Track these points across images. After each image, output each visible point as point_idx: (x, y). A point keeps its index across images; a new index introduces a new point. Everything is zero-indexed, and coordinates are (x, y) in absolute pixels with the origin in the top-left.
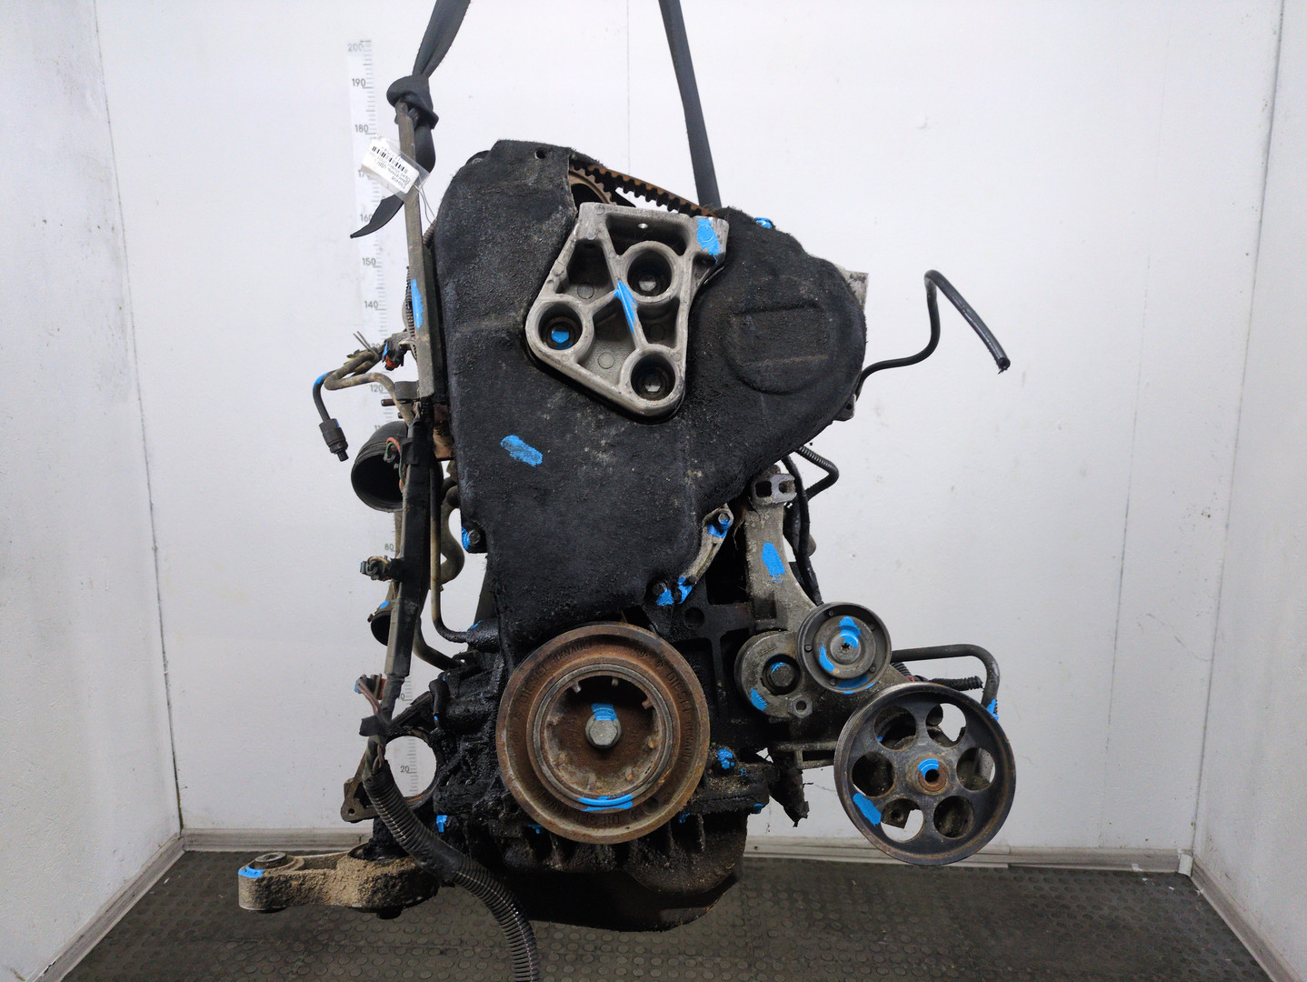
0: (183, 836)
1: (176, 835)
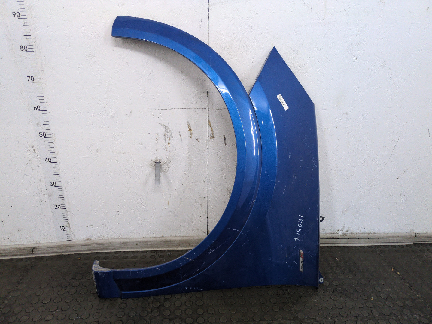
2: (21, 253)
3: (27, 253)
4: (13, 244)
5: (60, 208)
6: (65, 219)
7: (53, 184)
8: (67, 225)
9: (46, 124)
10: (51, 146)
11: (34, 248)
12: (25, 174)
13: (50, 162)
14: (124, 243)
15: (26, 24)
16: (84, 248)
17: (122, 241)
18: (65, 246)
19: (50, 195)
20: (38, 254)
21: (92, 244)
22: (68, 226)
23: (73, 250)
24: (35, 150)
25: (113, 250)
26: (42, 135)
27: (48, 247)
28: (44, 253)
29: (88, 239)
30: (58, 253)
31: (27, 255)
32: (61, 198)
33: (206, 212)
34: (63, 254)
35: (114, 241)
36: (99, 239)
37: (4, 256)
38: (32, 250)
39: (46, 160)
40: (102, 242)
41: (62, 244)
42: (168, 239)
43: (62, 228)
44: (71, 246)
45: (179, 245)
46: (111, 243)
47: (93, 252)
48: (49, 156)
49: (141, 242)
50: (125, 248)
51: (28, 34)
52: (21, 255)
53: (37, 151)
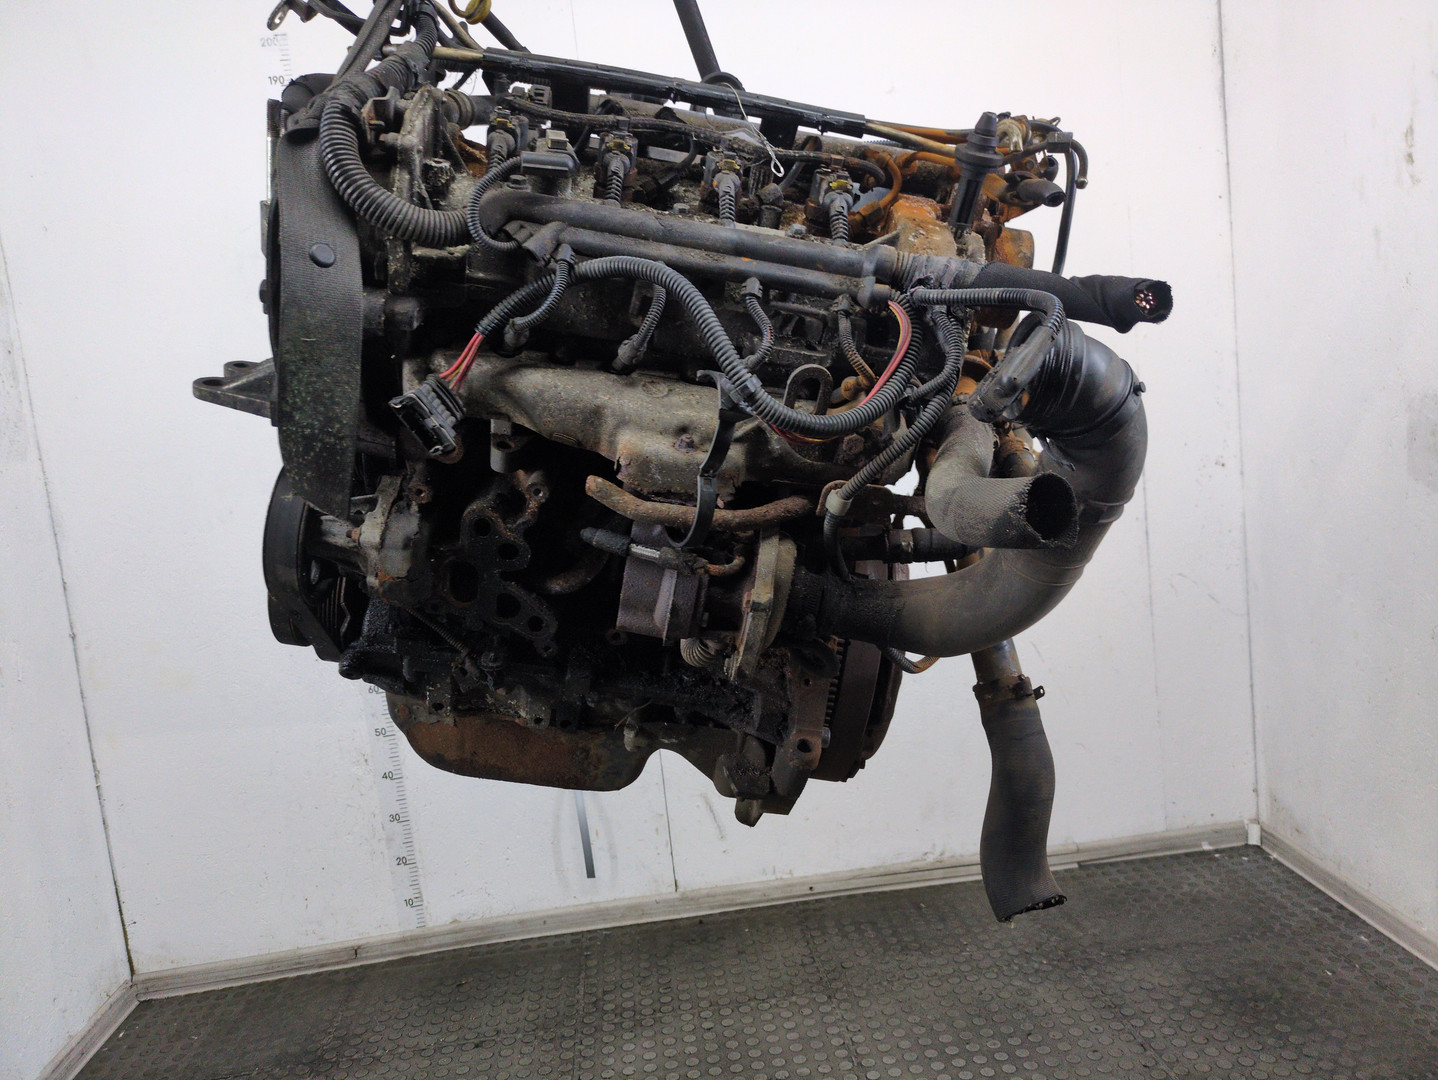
0: (135, 982)
1: (126, 982)
2: (337, 960)
3: (346, 958)
4: (321, 942)
5: (405, 864)
6: (415, 884)
7: (395, 818)
8: (417, 895)
9: (387, 714)
10: (394, 750)
11: (359, 947)
12: (349, 806)
13: (391, 779)
14: (522, 922)
16: (449, 939)
17: (517, 918)
18: (415, 939)
19: (390, 840)
20: (366, 958)
21: (462, 930)
22: (419, 898)
23: (429, 944)
24: (366, 761)
25: (501, 938)
26: (380, 732)
27: (383, 944)
28: (377, 957)
29: (455, 921)
30: (401, 953)
31: (345, 962)
32: (408, 843)
33: (667, 844)
34: (410, 955)
35: (502, 919)
36: (475, 918)
37: (306, 968)
38: (356, 951)
39: (385, 776)
40: (480, 923)
41: (408, 934)
42: (602, 906)
43: (409, 903)
44: (425, 937)
45: (623, 917)
46: (497, 924)
47: (465, 946)
48: (389, 768)
49: (552, 917)
50: (523, 932)
52: (338, 963)
53: (370, 762)
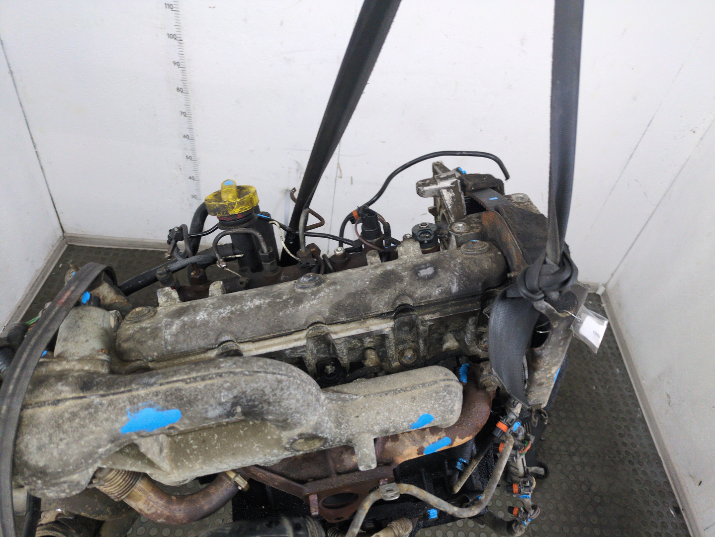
0: (65, 237)
1: (60, 238)
9: (193, 150)
10: (195, 167)
13: (193, 179)
15: (184, 72)
24: (181, 169)
26: (189, 158)
39: (190, 178)
48: (192, 174)
51: (185, 79)
53: (183, 170)
